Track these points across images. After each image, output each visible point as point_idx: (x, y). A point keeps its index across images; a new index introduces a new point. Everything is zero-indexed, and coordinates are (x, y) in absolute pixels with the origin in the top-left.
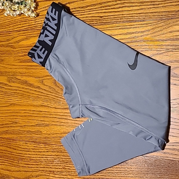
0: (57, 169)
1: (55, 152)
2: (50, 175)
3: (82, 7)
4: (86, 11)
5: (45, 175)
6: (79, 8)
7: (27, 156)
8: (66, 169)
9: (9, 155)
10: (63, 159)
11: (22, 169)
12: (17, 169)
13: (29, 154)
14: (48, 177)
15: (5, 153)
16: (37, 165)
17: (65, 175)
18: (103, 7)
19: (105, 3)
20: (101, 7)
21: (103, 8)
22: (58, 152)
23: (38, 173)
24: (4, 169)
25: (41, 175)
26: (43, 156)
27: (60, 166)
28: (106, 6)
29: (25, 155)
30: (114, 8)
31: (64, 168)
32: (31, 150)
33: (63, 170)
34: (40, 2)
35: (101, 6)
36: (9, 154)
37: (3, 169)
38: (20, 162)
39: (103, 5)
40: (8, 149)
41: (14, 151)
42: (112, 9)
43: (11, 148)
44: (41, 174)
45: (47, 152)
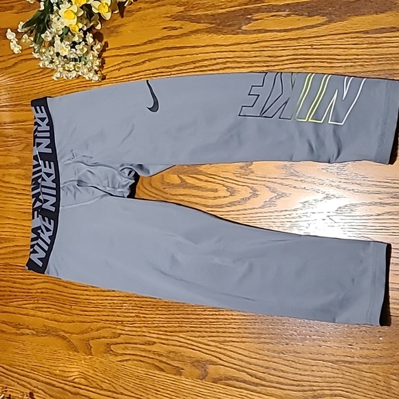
0: (128, 317)
2: (118, 327)
3: (168, 68)
4: (172, 73)
5: (110, 327)
6: (164, 68)
7: (84, 297)
8: (140, 317)
9: (58, 296)
10: (137, 303)
11: (76, 318)
12: (69, 318)
13: (87, 295)
14: (114, 330)
15: (52, 294)
16: (98, 311)
17: (139, 327)
18: (197, 67)
19: (200, 61)
20: (194, 68)
21: (197, 70)
23: (99, 325)
24: (50, 318)
25: (104, 328)
26: (107, 298)
27: (132, 313)
28: (201, 66)
29: (81, 297)
30: (212, 70)
31: (137, 316)
32: (90, 288)
33: (136, 319)
34: (107, 57)
35: (194, 65)
36: (58, 294)
37: (47, 319)
38: (73, 307)
39: (197, 65)
40: (57, 287)
41: (65, 290)
42: (210, 70)
43: (60, 285)
44: (105, 325)
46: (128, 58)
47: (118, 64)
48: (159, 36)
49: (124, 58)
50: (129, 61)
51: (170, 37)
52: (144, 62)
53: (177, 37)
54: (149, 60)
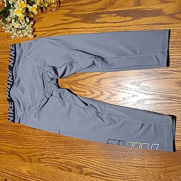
0: (47, 147)
1: (46, 135)
2: (43, 151)
5: (40, 151)
7: (28, 138)
8: (53, 147)
9: (16, 137)
10: (51, 140)
11: (24, 147)
12: (21, 147)
13: (29, 137)
14: (41, 152)
15: (14, 136)
16: (34, 144)
17: (53, 151)
22: (48, 135)
23: (35, 150)
24: (13, 147)
25: (37, 151)
26: (38, 138)
27: (49, 145)
29: (27, 137)
31: (52, 146)
32: (31, 134)
33: (51, 147)
36: (16, 136)
37: (12, 147)
38: (23, 142)
40: (16, 133)
41: (20, 134)
43: (17, 132)
44: (38, 150)
45: (41, 135)
46: (45, 32)
47: (41, 35)
48: (59, 23)
49: (44, 32)
50: (46, 34)
51: (64, 24)
52: (53, 34)
53: (67, 24)
54: (55, 34)
